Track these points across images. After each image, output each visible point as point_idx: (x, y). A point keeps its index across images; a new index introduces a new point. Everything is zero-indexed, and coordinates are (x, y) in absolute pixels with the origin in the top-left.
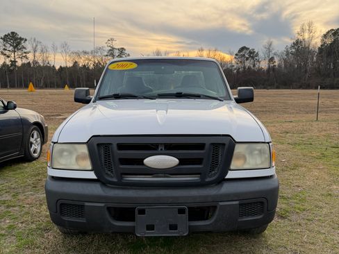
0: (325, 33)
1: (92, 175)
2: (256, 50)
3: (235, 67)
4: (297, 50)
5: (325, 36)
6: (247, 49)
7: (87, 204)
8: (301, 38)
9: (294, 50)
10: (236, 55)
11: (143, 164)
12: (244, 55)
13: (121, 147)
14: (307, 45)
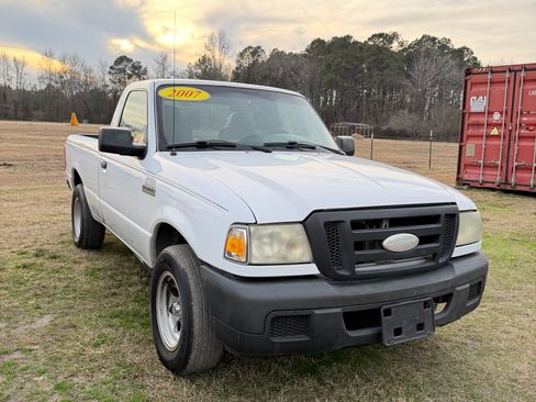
0: (241, 50)
1: (313, 269)
2: (143, 65)
3: (110, 88)
4: (204, 71)
5: (241, 55)
6: (129, 60)
7: (317, 312)
8: (209, 55)
9: (200, 71)
10: (111, 68)
11: (382, 247)
12: (124, 71)
13: (356, 225)
14: (218, 66)
